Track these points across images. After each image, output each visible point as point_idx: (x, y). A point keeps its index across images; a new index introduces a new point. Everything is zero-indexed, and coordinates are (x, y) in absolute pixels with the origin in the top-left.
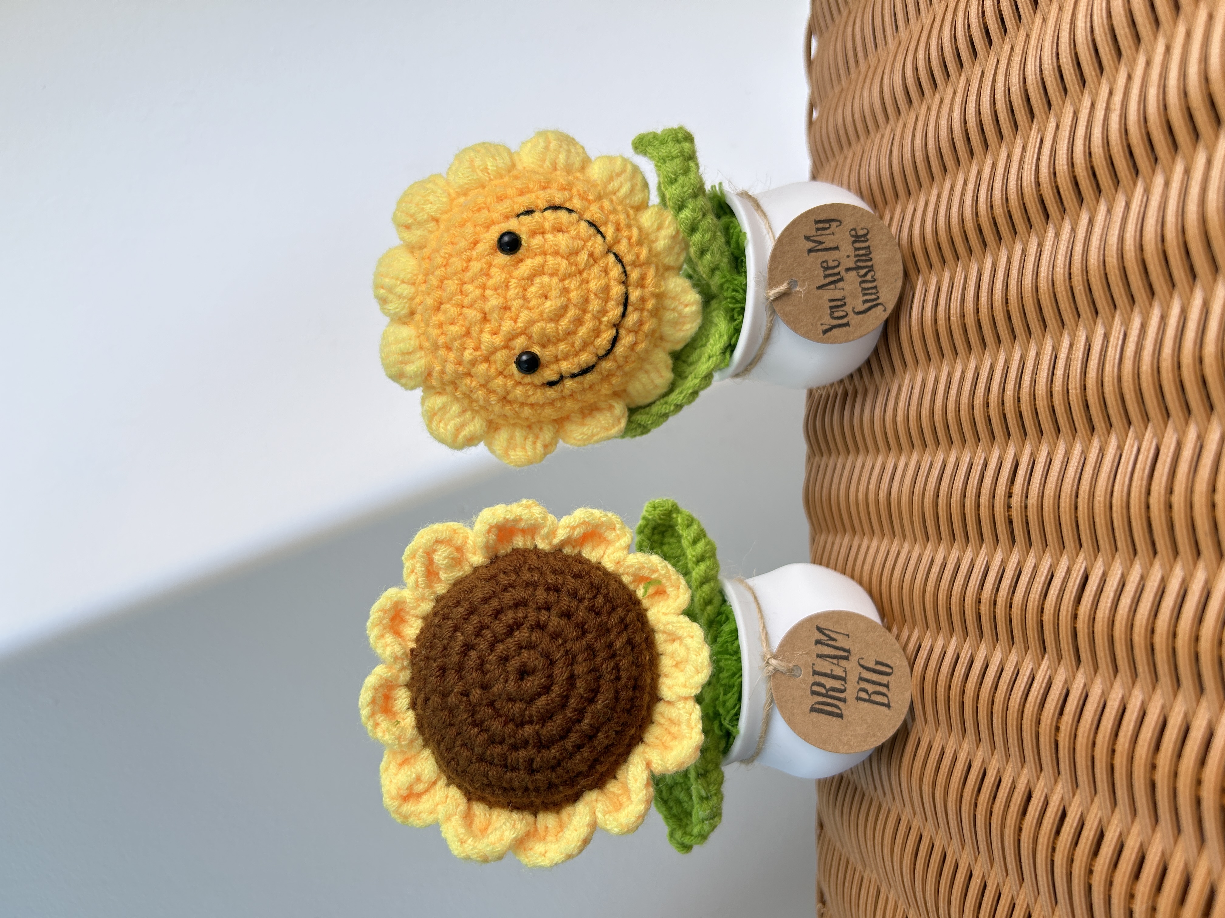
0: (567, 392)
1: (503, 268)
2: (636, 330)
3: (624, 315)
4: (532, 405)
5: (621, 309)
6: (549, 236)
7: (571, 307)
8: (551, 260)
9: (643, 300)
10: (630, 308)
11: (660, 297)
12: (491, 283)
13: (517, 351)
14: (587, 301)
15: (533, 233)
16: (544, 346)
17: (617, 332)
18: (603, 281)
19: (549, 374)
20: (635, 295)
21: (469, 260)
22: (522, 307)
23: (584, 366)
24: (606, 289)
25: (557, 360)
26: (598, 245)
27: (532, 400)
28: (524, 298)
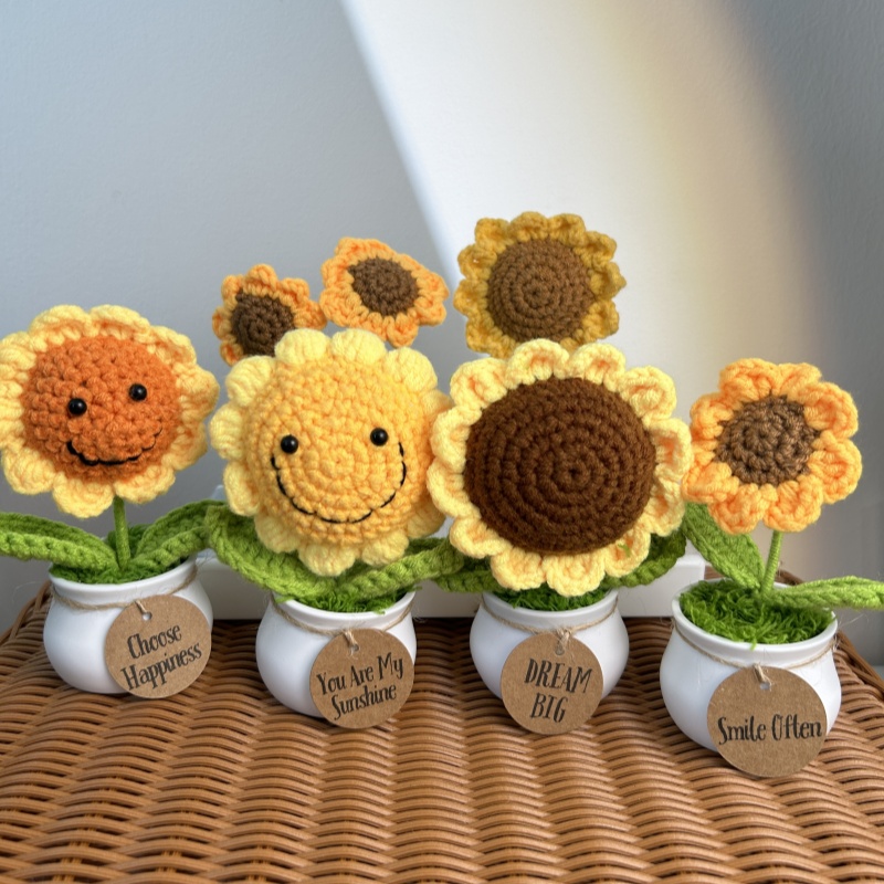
0: (267, 472)
1: (361, 431)
2: (312, 527)
3: (323, 520)
4: (257, 444)
5: (328, 518)
6: (384, 466)
7: (330, 481)
8: (366, 467)
9: (335, 534)
10: (329, 525)
11: (338, 545)
12: (351, 421)
13: (299, 438)
14: (335, 492)
15: (386, 455)
16: (302, 458)
17: (310, 514)
18: (348, 506)
19: (281, 460)
20: (339, 528)
21: (369, 406)
22: (331, 443)
23: (285, 487)
24: (343, 508)
25: (291, 467)
26: (376, 502)
27: (261, 445)
28: (338, 446)
